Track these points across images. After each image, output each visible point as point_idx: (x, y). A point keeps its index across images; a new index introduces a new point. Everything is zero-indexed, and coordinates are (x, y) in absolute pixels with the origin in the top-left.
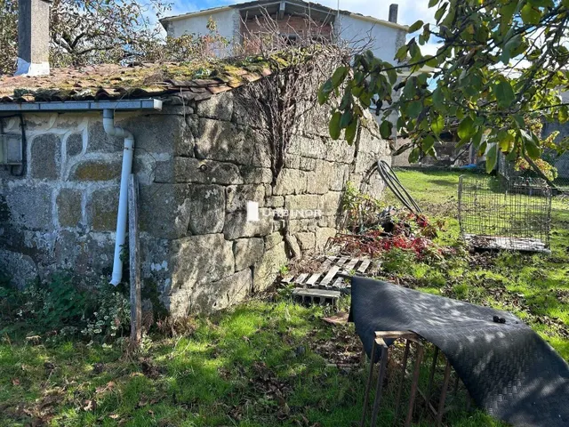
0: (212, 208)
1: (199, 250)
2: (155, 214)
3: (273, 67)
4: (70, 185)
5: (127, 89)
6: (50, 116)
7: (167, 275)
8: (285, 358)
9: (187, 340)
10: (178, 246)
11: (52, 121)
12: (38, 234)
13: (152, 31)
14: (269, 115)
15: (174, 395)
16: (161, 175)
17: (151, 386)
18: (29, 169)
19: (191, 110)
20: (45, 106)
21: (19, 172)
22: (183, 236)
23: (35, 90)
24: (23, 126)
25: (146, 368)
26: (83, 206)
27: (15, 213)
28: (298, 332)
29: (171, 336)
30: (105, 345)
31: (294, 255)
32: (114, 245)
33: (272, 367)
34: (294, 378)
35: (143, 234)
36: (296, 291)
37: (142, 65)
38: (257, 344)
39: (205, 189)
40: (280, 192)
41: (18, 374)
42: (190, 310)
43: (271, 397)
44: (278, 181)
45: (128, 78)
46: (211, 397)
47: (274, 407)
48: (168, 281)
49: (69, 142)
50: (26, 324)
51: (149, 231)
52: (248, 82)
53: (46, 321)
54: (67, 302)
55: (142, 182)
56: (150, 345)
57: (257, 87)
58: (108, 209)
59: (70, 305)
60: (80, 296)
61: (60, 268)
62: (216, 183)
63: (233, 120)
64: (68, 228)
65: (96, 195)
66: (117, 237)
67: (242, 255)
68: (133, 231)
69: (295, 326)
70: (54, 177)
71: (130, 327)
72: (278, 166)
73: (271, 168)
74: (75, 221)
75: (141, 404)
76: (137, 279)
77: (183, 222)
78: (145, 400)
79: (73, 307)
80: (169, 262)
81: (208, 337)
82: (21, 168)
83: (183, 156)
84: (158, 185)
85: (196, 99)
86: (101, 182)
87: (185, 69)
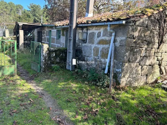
0: (136, 55)
1: (131, 67)
2: (119, 55)
3: (164, 8)
4: (97, 45)
5: (115, 18)
6: (94, 27)
7: (120, 73)
8: (159, 106)
9: (125, 93)
10: (125, 65)
11: (94, 28)
12: (88, 57)
13: (120, 1)
14: (160, 25)
15: (121, 107)
16: (122, 44)
17: (115, 103)
18: (87, 41)
19: (134, 24)
20: (93, 24)
21: (85, 42)
22: (126, 62)
23: (91, 20)
24: (87, 30)
25: (113, 98)
26: (99, 51)
27: (83, 52)
28: (163, 99)
29: (120, 90)
30: (102, 89)
31: (163, 73)
32: (106, 62)
33: (153, 108)
34: (161, 114)
35: (115, 60)
36: (163, 85)
37: (117, 12)
38: (148, 99)
39: (135, 48)
40: (160, 51)
41: (83, 91)
42: (126, 84)
43: (153, 117)
44: (160, 47)
45: (115, 15)
46: (132, 111)
47: (154, 121)
48: (121, 75)
49: (98, 34)
50: (84, 79)
51: (117, 60)
52: (154, 13)
53: (89, 79)
54: (93, 76)
55: (116, 45)
56: (114, 91)
57: (157, 15)
58: (106, 53)
59: (94, 77)
60: (97, 75)
61: (92, 67)
62: (138, 47)
63: (147, 27)
64: (95, 57)
65: (103, 48)
66: (108, 60)
67: (144, 71)
68: (112, 59)
69: (162, 97)
70: (93, 43)
71: (109, 85)
72: (161, 42)
73: (158, 43)
74: (97, 55)
75: (112, 107)
76: (112, 73)
77: (127, 58)
78: (113, 106)
79: (95, 77)
80: (121, 69)
81: (131, 94)
82: (86, 41)
83: (129, 38)
84: (121, 47)
85: (136, 20)
86: (105, 45)
87: (132, 11)
